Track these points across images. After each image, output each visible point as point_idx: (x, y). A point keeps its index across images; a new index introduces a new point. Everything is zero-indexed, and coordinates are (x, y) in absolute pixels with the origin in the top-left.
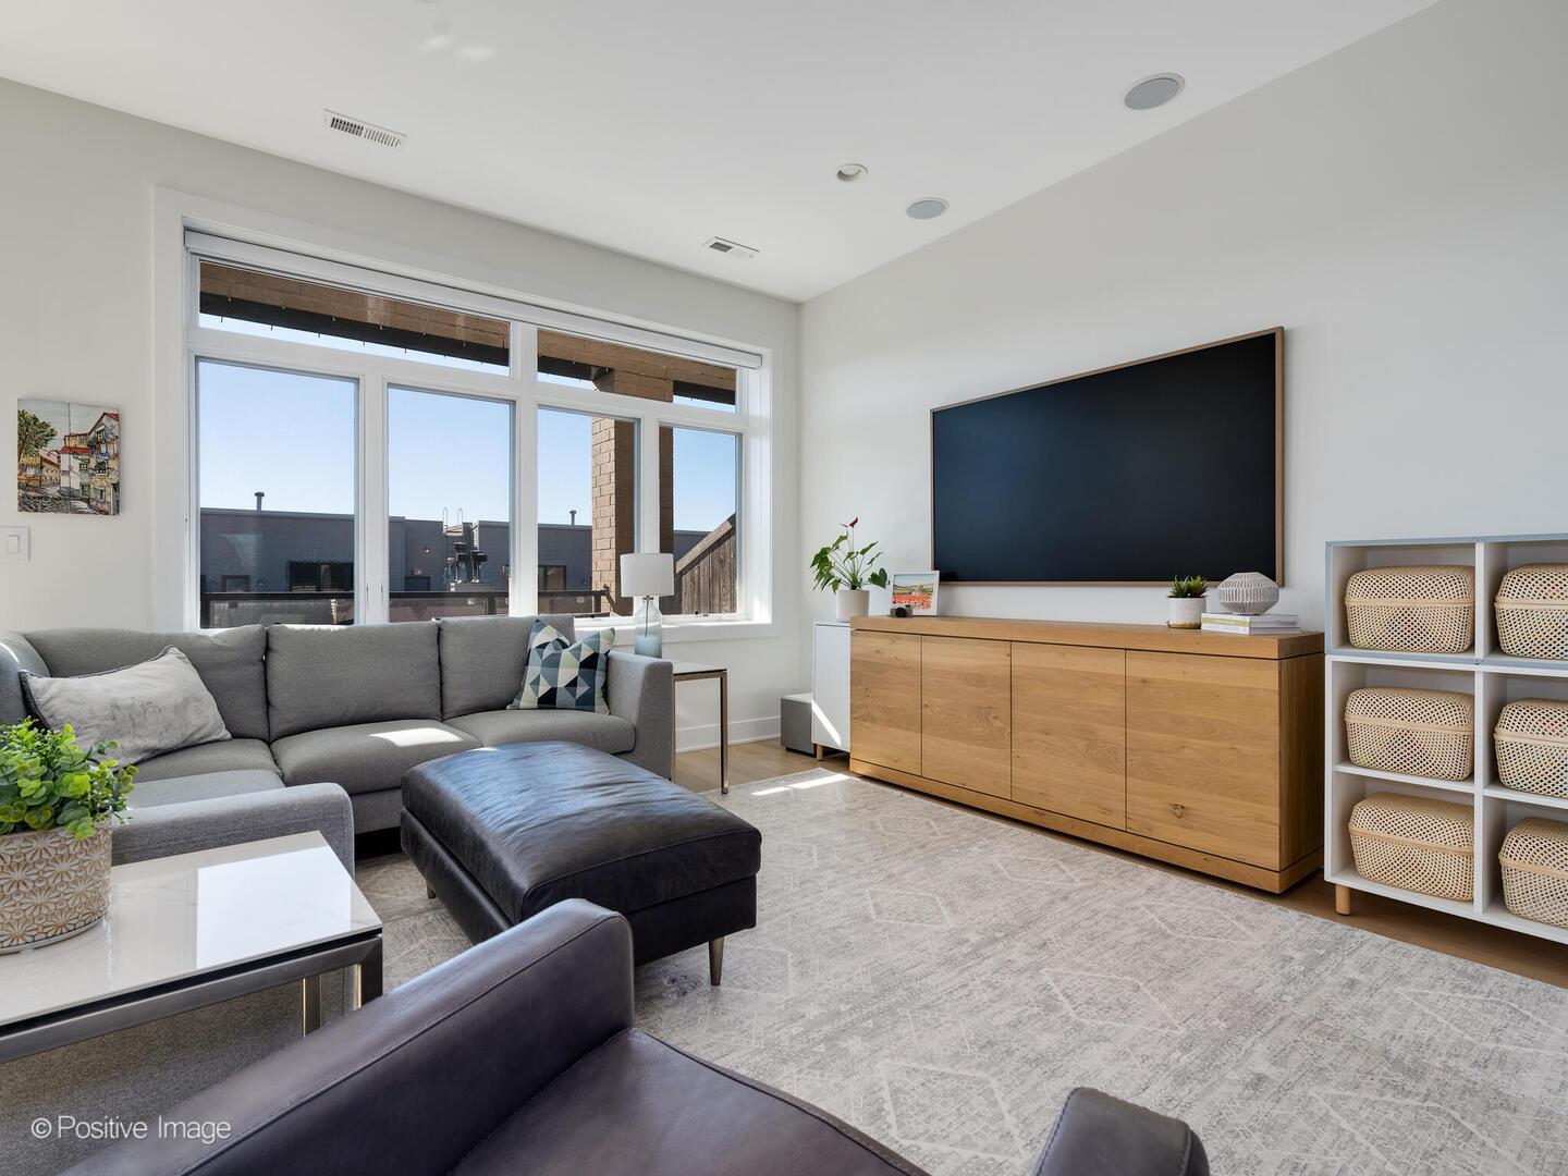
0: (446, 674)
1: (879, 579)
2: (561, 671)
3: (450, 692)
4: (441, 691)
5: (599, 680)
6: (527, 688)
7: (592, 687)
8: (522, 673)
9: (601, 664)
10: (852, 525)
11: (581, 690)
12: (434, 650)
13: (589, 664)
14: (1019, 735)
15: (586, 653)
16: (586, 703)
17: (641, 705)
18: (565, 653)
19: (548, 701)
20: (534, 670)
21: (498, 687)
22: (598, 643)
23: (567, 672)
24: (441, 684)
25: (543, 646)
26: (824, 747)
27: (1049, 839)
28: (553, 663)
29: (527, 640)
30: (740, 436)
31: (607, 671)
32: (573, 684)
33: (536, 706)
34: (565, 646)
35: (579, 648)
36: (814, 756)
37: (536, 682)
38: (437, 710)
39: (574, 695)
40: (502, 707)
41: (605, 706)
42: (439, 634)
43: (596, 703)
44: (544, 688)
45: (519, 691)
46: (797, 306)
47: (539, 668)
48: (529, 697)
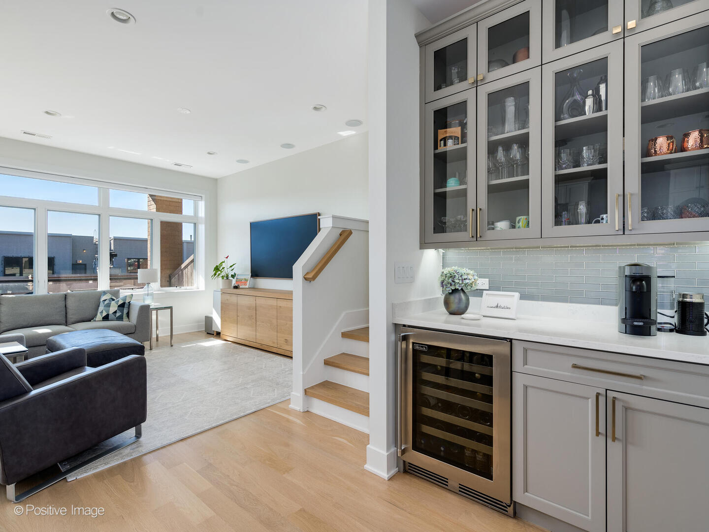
0: (68, 310)
1: (233, 276)
2: (111, 308)
3: (69, 316)
4: (66, 316)
5: (125, 311)
6: (99, 314)
7: (123, 313)
8: (97, 309)
9: (126, 306)
10: (227, 258)
11: (118, 314)
12: (64, 302)
13: (122, 306)
14: (258, 323)
15: (120, 302)
16: (120, 318)
17: (137, 318)
18: (113, 302)
19: (106, 318)
20: (101, 308)
21: (87, 315)
22: (126, 299)
23: (114, 308)
24: (66, 313)
25: (105, 300)
26: (217, 332)
27: (272, 355)
28: (108, 305)
29: (100, 298)
30: (195, 224)
31: (129, 307)
32: (115, 312)
33: (102, 320)
34: (113, 300)
35: (118, 301)
36: (213, 334)
37: (102, 312)
38: (64, 322)
39: (115, 316)
40: (90, 321)
41: (128, 319)
42: (65, 297)
43: (124, 318)
44: (104, 314)
45: (96, 315)
46: (215, 181)
47: (103, 308)
48: (99, 317)
